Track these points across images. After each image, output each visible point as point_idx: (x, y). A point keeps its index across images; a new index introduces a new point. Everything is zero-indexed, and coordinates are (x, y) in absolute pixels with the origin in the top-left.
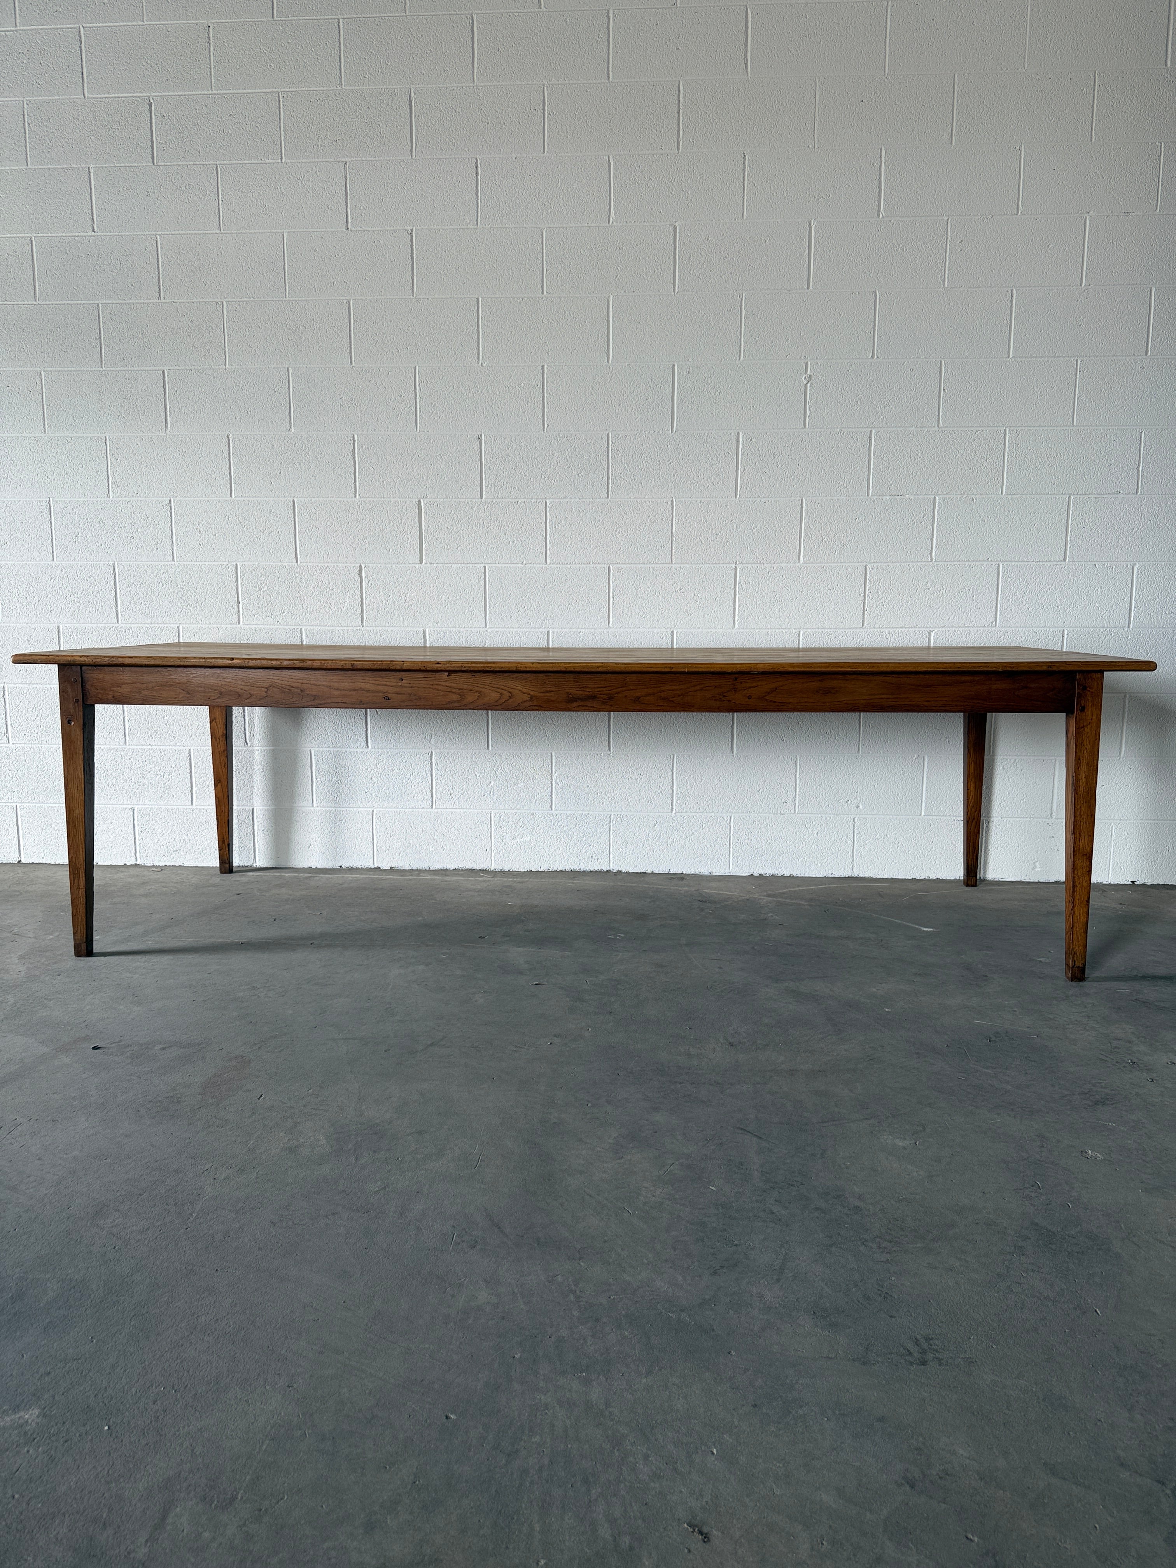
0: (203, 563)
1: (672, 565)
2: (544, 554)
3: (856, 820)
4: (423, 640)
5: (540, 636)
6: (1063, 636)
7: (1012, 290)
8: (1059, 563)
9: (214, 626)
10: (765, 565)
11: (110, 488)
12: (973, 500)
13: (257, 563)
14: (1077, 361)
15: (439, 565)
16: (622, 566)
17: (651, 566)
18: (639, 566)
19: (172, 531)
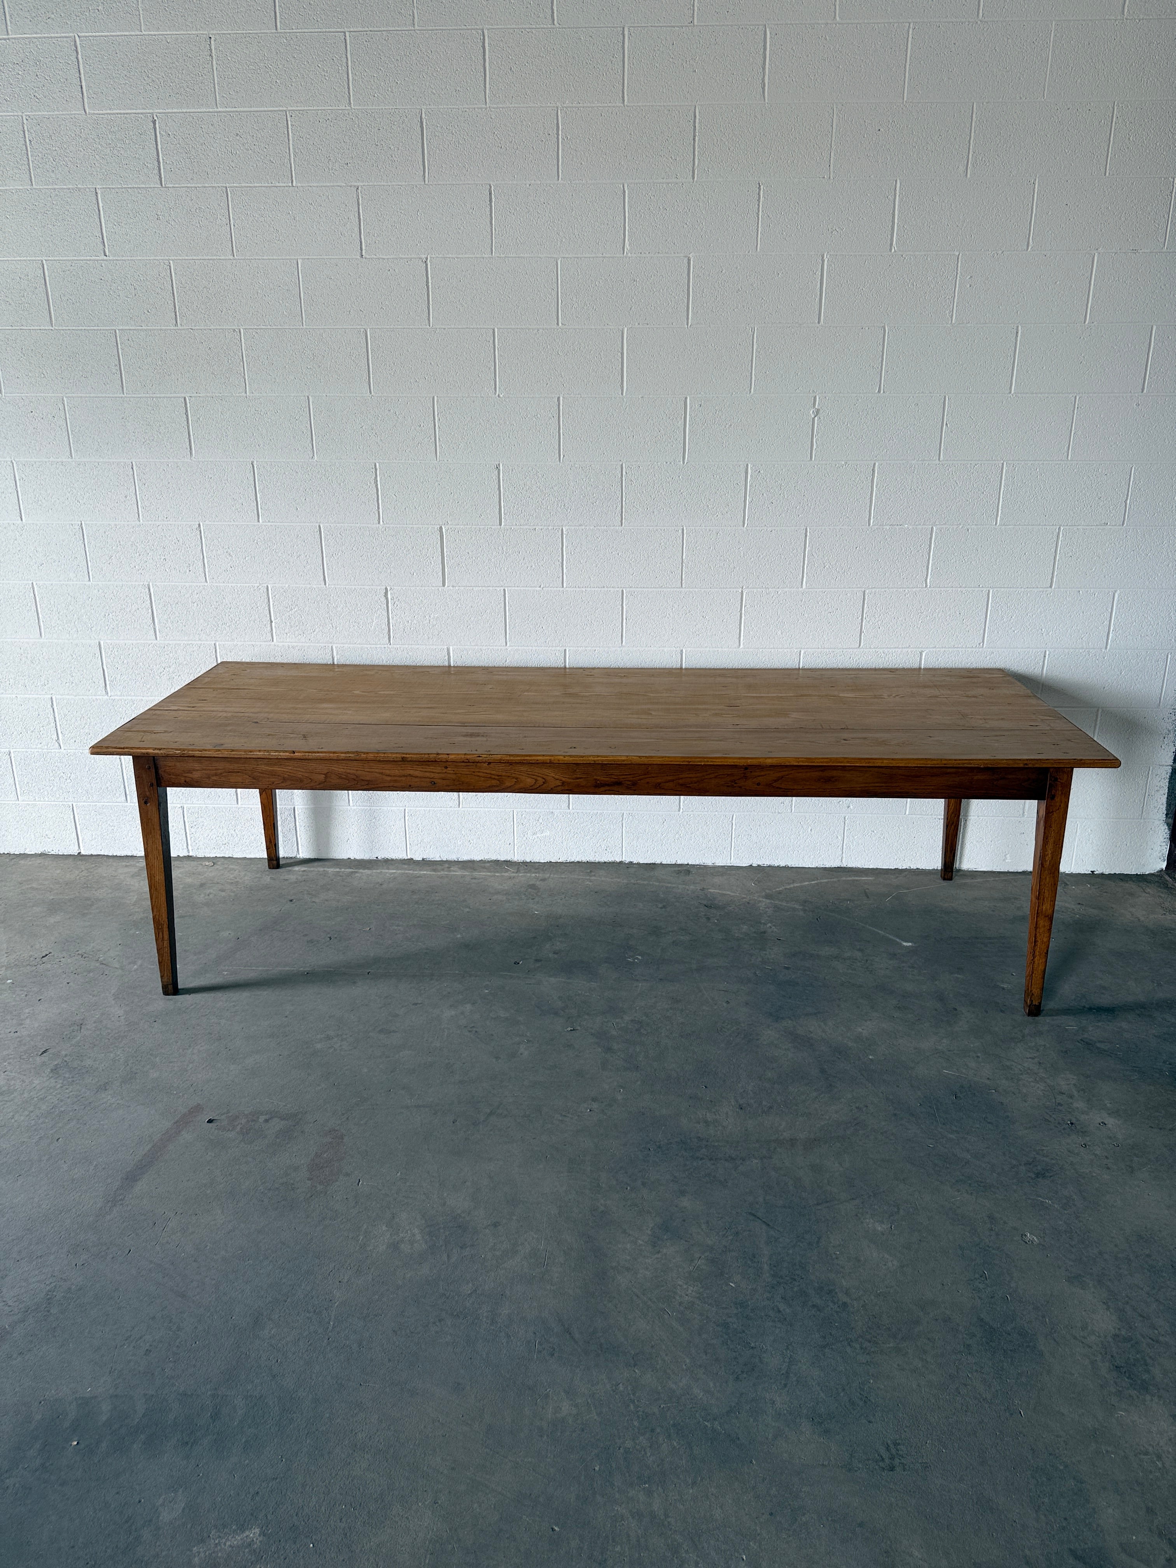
0: (235, 585)
1: (681, 589)
2: (561, 578)
3: (847, 818)
4: (447, 657)
5: (557, 654)
6: (1045, 656)
7: (1018, 327)
8: (1045, 589)
9: (249, 643)
10: (770, 590)
11: (140, 512)
12: (968, 530)
13: (287, 586)
14: (1076, 397)
15: (461, 588)
16: (634, 589)
17: (662, 590)
18: (651, 590)
19: (203, 554)
